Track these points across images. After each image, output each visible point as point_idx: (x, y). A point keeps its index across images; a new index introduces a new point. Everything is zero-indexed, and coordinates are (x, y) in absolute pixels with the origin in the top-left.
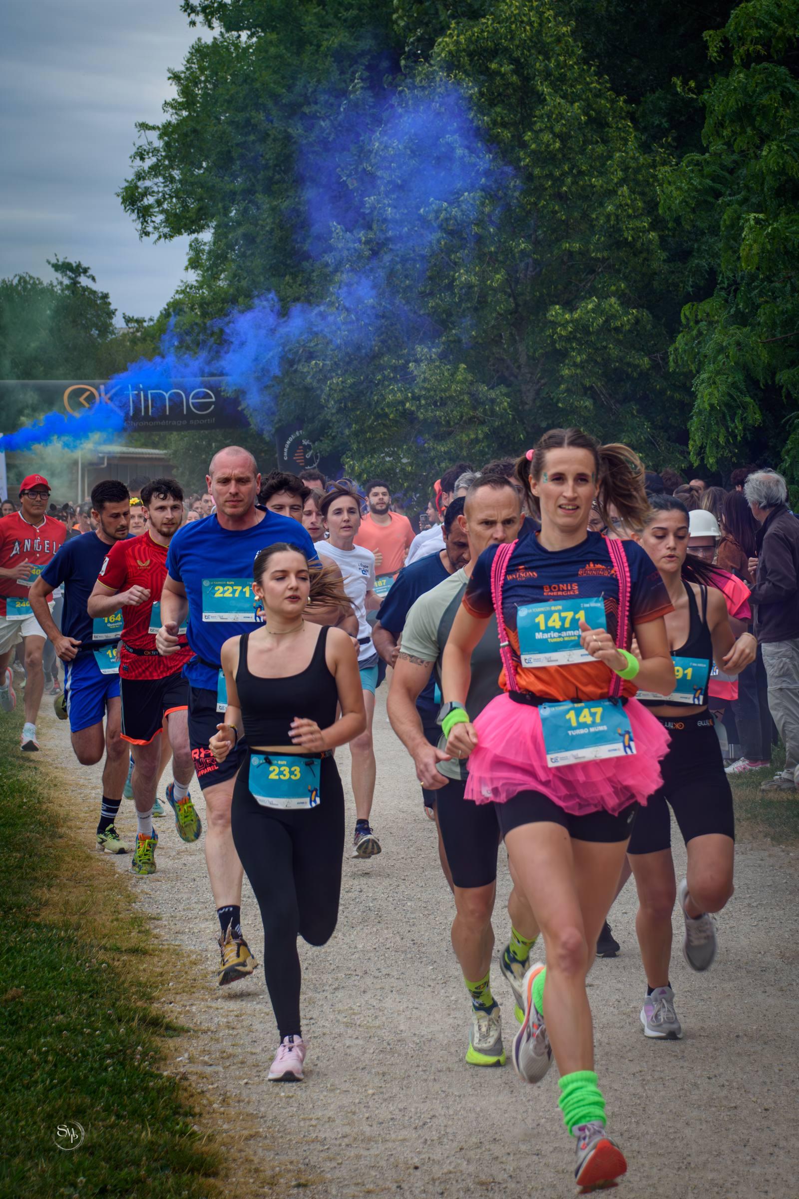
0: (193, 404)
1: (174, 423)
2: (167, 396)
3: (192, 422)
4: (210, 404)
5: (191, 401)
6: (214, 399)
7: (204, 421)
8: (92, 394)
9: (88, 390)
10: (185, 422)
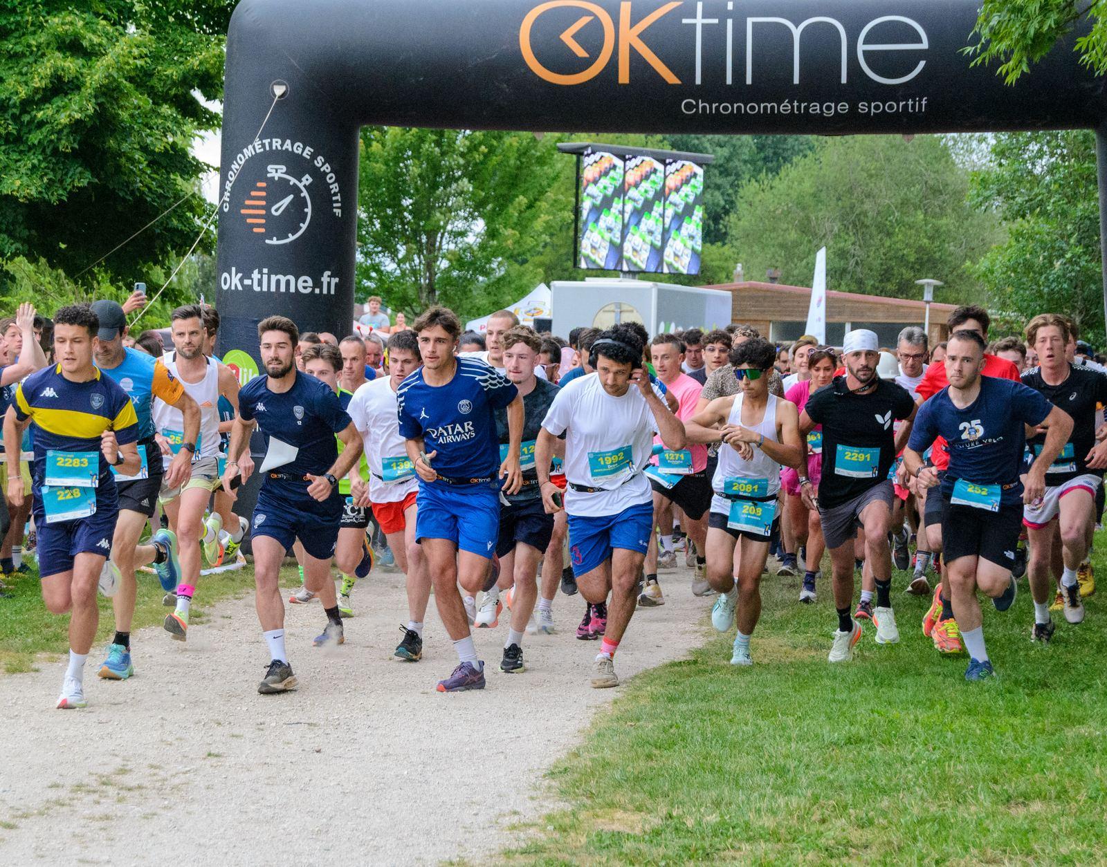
0: (865, 52)
1: (815, 108)
2: (797, 33)
3: (862, 107)
4: (916, 56)
5: (861, 47)
6: (925, 45)
7: (894, 107)
8: (596, 25)
9: (589, 13)
10: (844, 107)
